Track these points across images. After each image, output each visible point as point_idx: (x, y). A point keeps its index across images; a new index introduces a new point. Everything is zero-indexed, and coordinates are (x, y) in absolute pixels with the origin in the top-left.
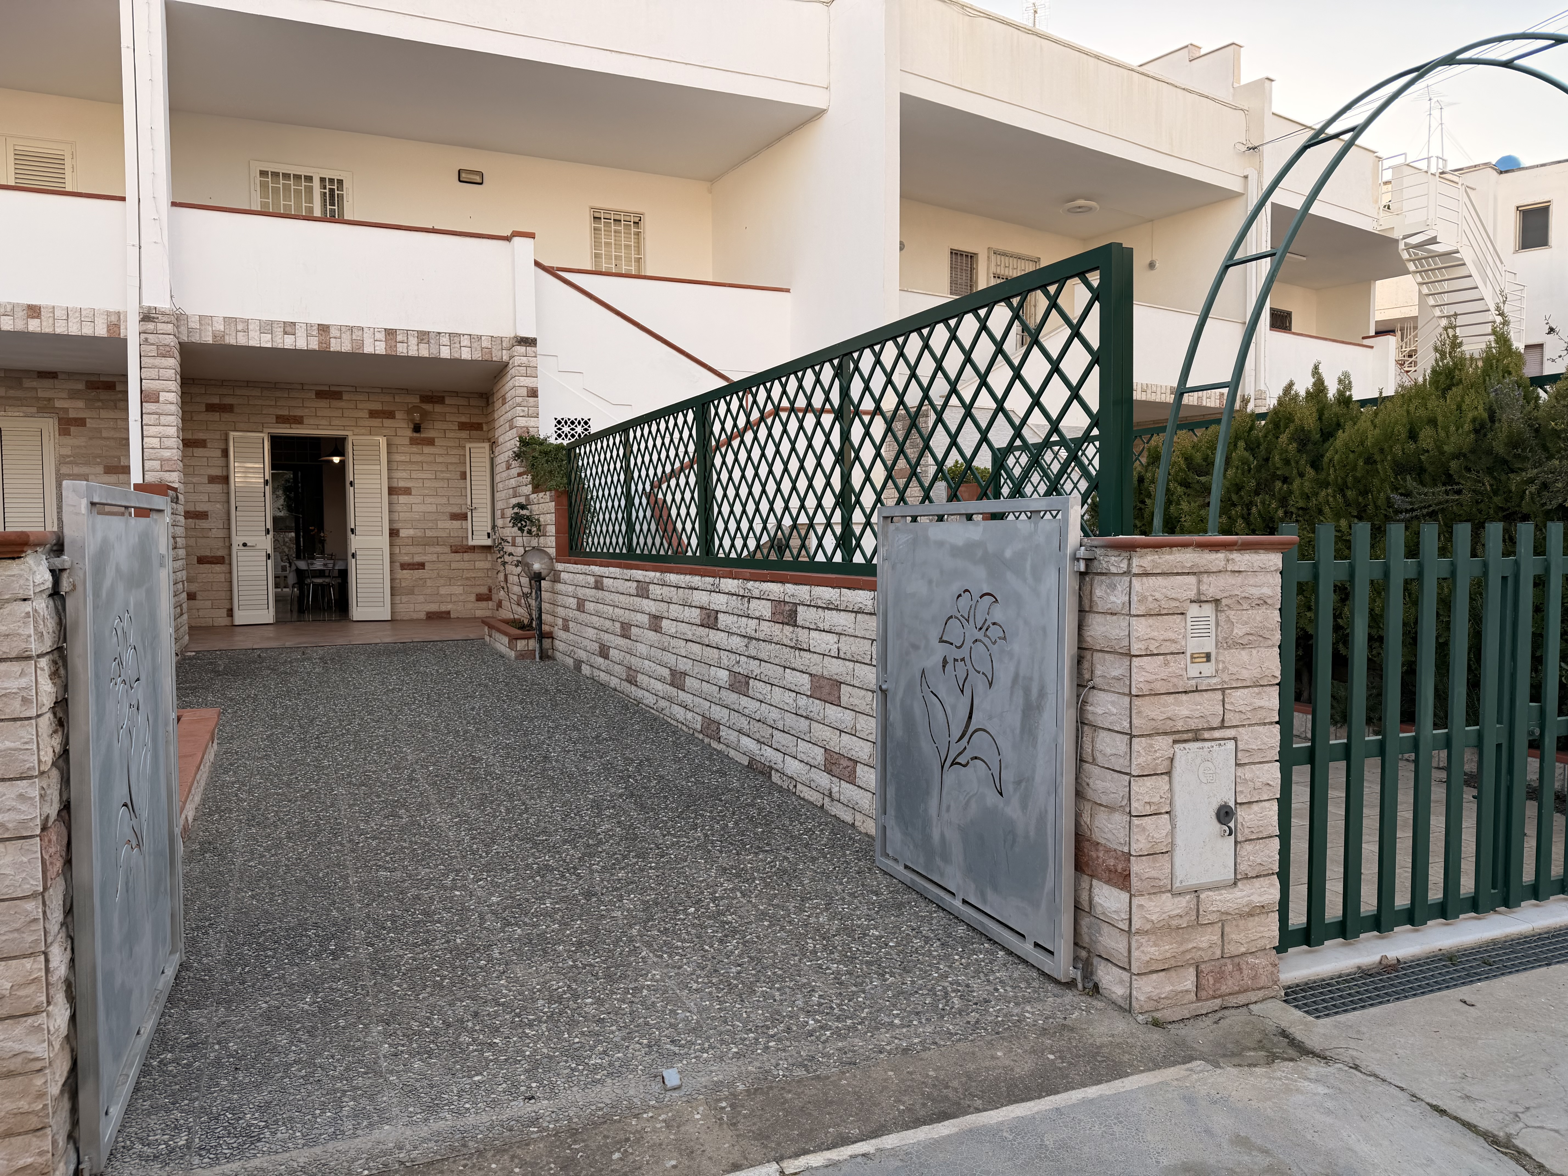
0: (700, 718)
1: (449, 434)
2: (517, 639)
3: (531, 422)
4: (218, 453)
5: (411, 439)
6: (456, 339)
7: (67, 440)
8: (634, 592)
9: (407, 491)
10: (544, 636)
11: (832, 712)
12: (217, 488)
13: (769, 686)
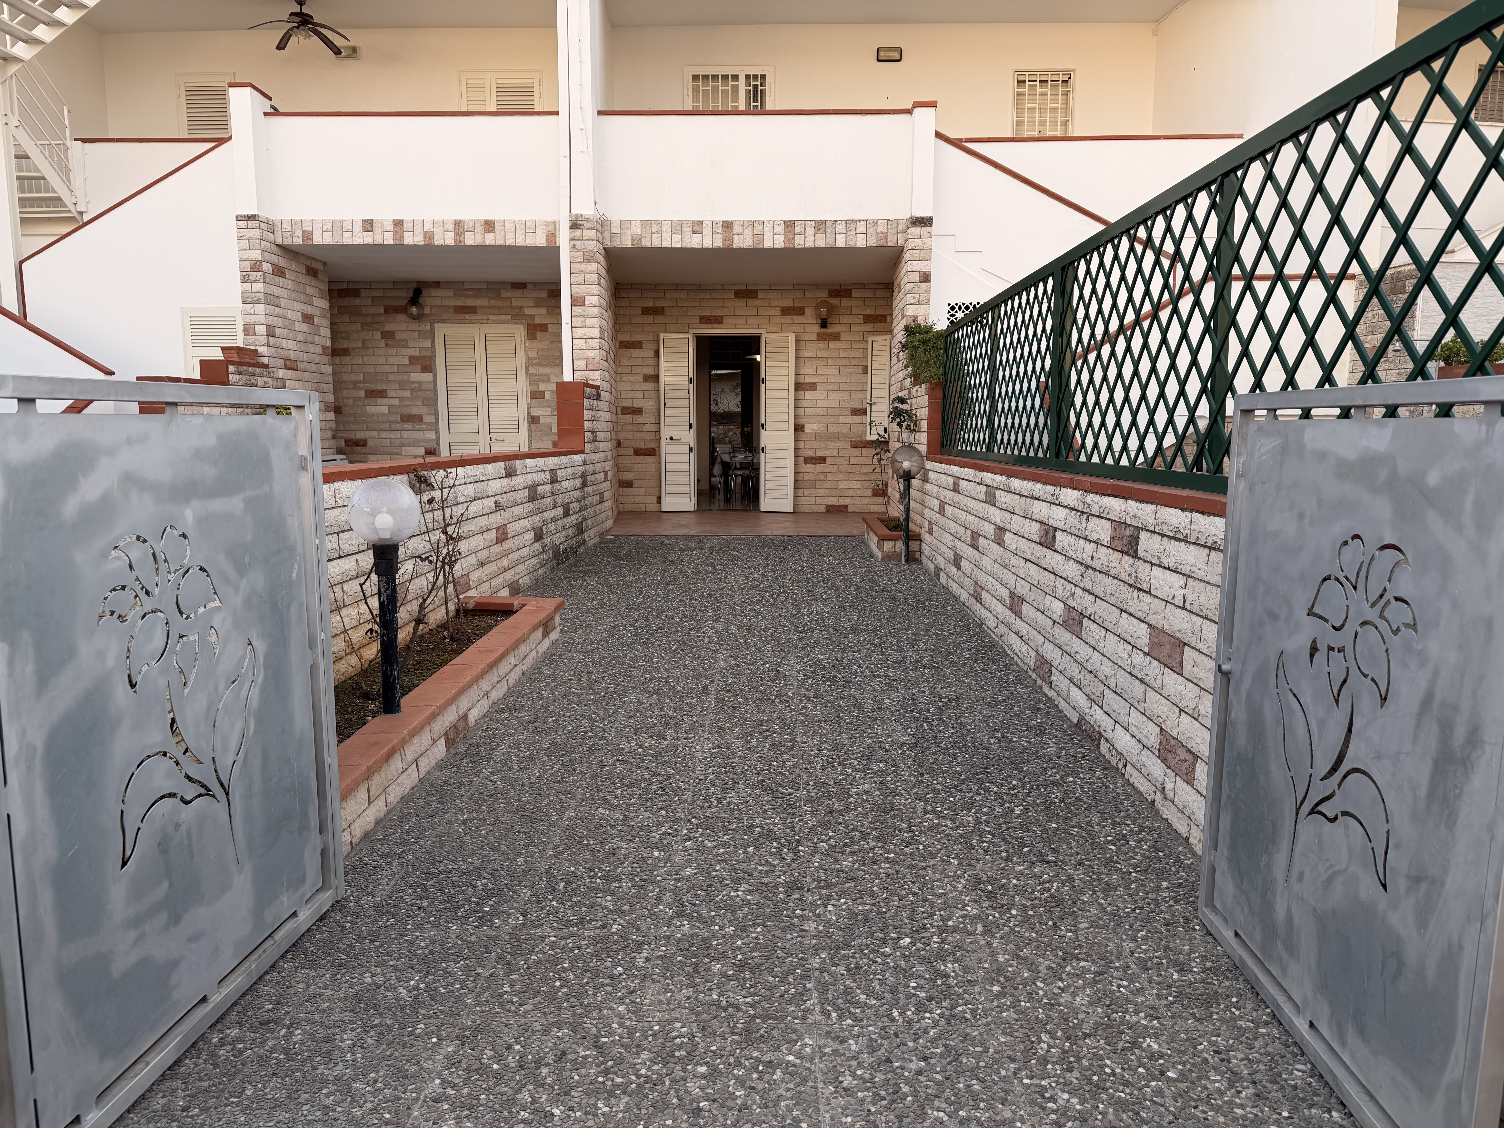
0: (1034, 654)
1: (854, 328)
2: (884, 540)
3: (921, 310)
4: (651, 353)
5: (819, 334)
6: (852, 226)
7: (534, 344)
8: (982, 497)
9: (813, 387)
10: (911, 537)
11: (1172, 681)
12: (650, 386)
13: (1103, 631)
